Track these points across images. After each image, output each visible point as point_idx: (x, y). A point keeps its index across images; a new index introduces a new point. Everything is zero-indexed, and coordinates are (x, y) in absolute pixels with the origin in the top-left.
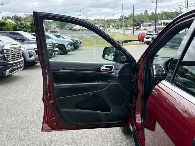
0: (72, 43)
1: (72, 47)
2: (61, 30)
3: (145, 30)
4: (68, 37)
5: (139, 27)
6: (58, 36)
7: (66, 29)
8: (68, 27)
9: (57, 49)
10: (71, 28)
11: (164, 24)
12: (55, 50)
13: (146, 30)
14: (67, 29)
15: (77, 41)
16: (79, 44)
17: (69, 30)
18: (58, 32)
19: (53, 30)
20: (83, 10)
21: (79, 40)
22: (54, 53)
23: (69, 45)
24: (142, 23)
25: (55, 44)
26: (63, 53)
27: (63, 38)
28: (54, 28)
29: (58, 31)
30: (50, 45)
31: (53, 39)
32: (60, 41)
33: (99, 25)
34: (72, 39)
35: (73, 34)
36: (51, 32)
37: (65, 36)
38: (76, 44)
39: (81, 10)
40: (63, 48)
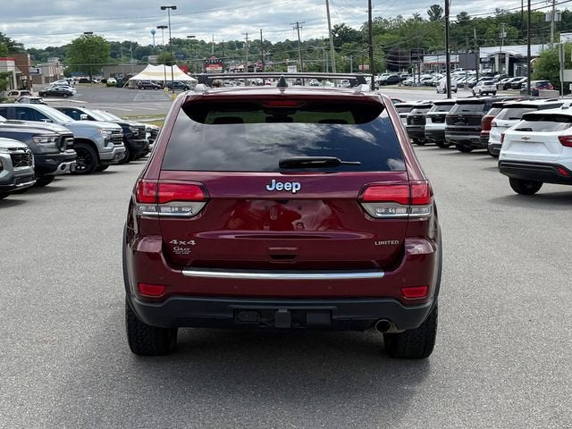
0: (121, 135)
1: (122, 147)
2: (84, 86)
3: (426, 84)
4: (109, 117)
5: (406, 73)
6: (75, 114)
7: (104, 81)
8: (112, 76)
9: (71, 152)
10: (127, 78)
11: (502, 61)
12: (65, 154)
13: (431, 85)
14: (111, 80)
15: (142, 129)
16: (147, 140)
17: (118, 86)
18: (70, 94)
19: (50, 87)
20: (174, 8)
21: (147, 126)
22: (60, 166)
23: (112, 140)
24: (412, 59)
25: (64, 137)
26: (89, 166)
27: (90, 118)
28: (55, 78)
29: (70, 89)
30: (49, 142)
31: (57, 123)
32: (80, 128)
33: (242, 67)
34: (123, 121)
35: (132, 102)
36: (42, 94)
37: (97, 112)
38: (136, 138)
39: (163, 8)
40: (88, 152)
